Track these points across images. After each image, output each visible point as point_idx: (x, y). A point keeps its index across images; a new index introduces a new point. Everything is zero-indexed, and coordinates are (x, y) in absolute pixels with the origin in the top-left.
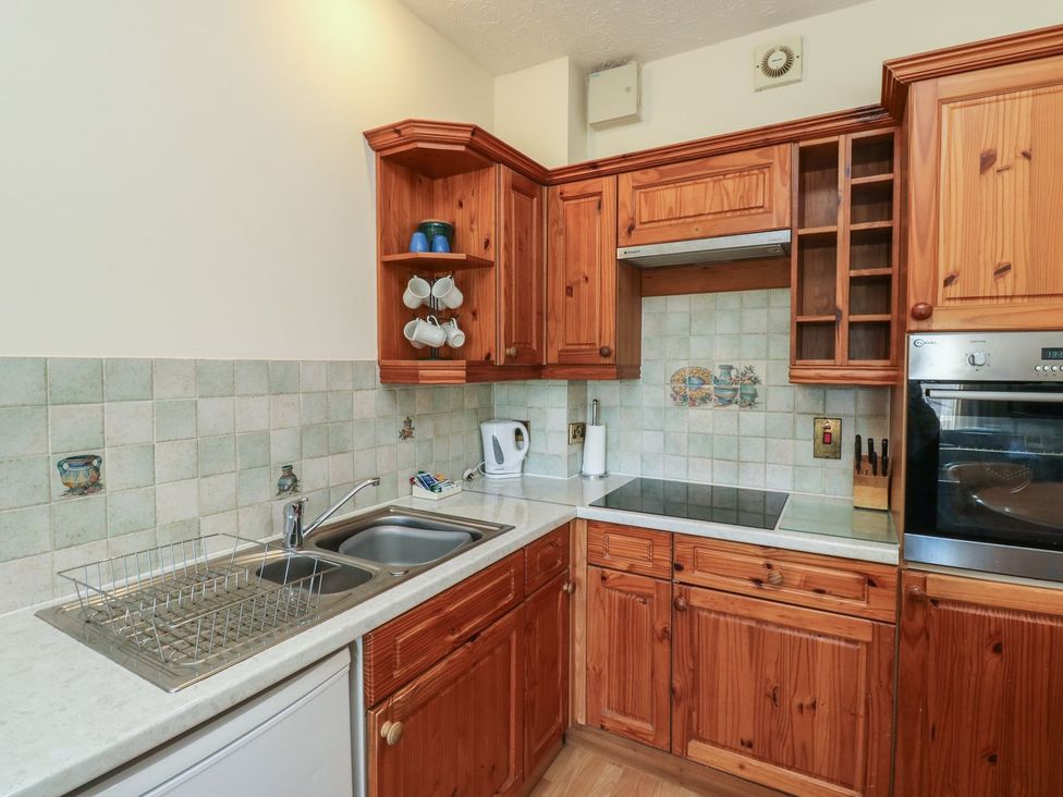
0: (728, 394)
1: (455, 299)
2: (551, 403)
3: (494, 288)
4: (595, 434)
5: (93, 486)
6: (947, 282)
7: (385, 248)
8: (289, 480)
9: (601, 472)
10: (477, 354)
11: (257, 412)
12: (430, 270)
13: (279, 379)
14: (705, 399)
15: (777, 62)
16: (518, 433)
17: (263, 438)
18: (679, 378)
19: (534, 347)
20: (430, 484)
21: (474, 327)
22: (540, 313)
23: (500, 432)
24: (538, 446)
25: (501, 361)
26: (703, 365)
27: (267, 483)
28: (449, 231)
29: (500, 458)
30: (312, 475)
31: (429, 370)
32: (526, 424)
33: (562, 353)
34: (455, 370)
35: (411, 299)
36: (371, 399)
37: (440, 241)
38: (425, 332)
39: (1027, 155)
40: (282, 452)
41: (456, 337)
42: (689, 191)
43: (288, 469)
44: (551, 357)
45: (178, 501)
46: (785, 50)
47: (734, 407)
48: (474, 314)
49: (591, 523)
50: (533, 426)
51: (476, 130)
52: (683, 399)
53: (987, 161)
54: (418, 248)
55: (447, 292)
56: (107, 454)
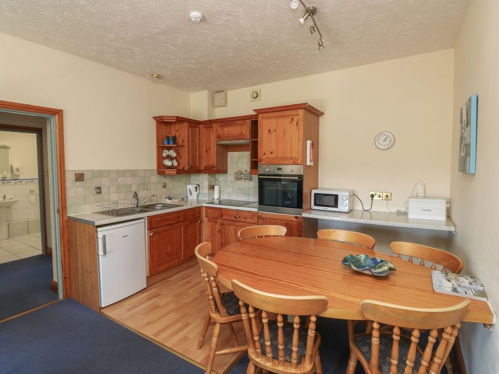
0: (246, 177)
1: (174, 154)
2: (204, 180)
3: (185, 152)
4: (216, 188)
5: (100, 193)
6: (264, 154)
7: (158, 143)
8: (136, 195)
9: (218, 198)
10: (181, 168)
11: (129, 180)
12: (169, 148)
13: (133, 173)
14: (242, 178)
15: (255, 95)
16: (196, 187)
17: (130, 186)
18: (236, 173)
19: (197, 165)
20: (170, 199)
21: (181, 161)
22: (199, 157)
23: (191, 187)
24: (201, 191)
25: (186, 169)
26: (241, 170)
27: (131, 196)
28: (175, 138)
29: (191, 194)
30: (141, 194)
31: (168, 172)
32: (198, 185)
33: (205, 167)
34: (174, 172)
35: (164, 155)
36: (155, 178)
37: (171, 141)
38: (168, 163)
39: (275, 130)
40: (134, 189)
41: (175, 164)
42: (231, 128)
43: (136, 192)
44: (202, 168)
45: (114, 197)
46: (256, 92)
47: (248, 181)
48: (181, 158)
49: (206, 207)
50: (200, 186)
51: (177, 117)
52: (237, 179)
53: (269, 131)
54: (166, 144)
55: (173, 153)
56: (102, 187)
